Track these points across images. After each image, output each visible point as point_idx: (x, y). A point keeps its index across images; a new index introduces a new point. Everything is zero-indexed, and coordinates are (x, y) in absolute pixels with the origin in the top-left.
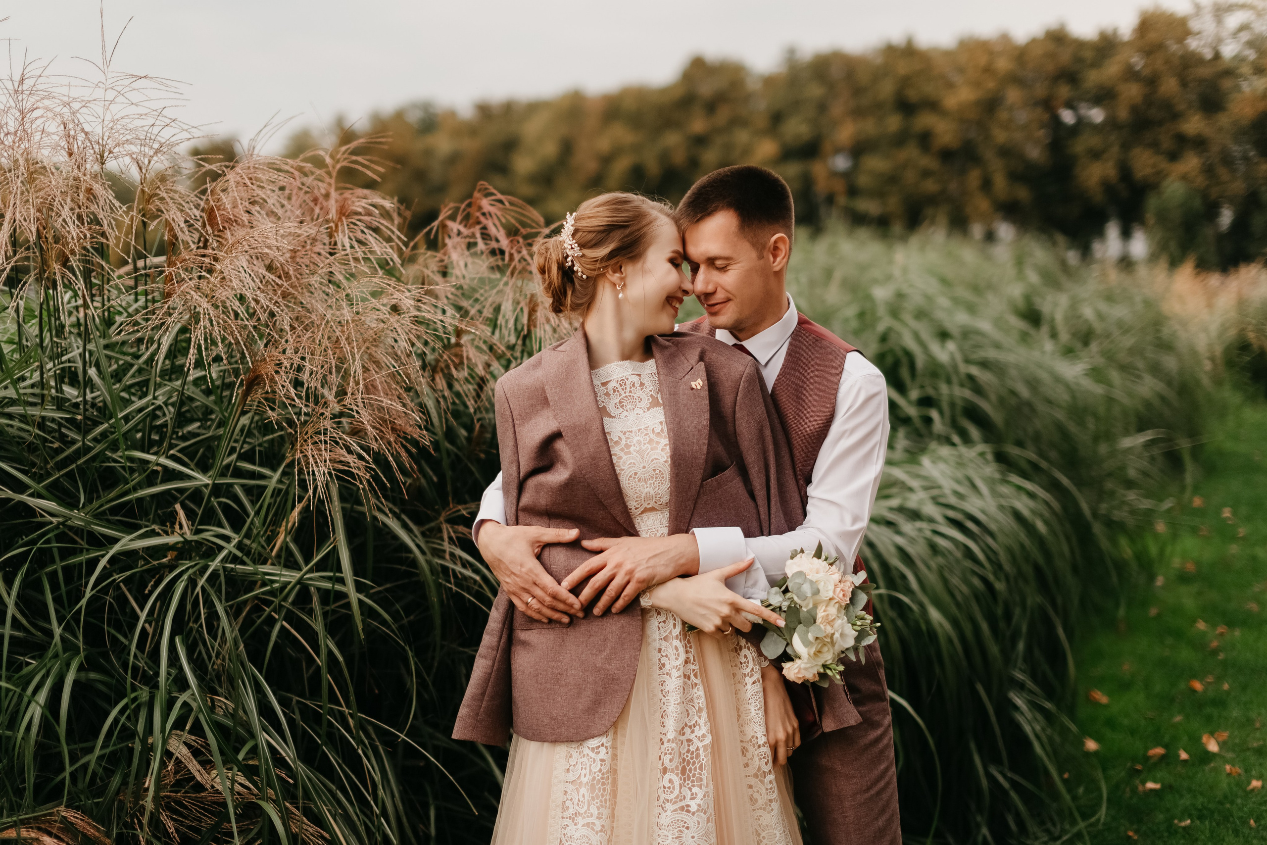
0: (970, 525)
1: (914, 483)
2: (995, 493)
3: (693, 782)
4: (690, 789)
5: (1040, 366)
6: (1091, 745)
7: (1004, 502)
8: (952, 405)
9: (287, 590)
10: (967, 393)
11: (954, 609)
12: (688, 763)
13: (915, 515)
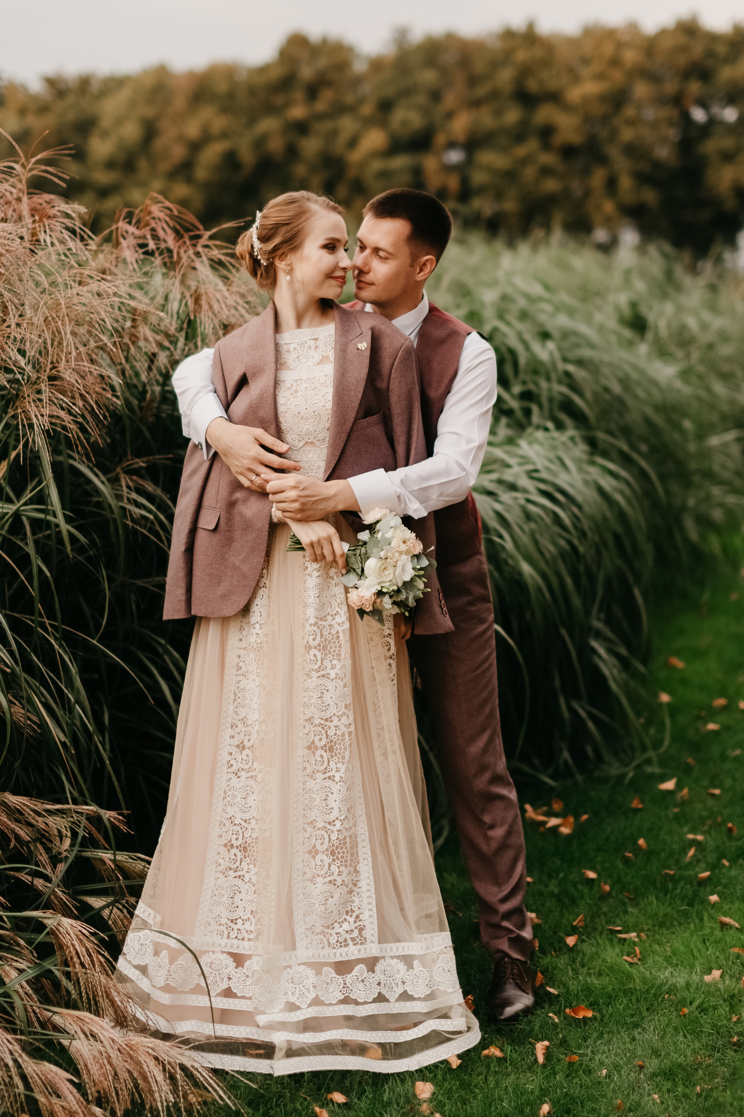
0: (559, 496)
1: (511, 461)
2: (580, 470)
3: (333, 656)
4: (331, 661)
5: (635, 367)
6: (665, 698)
7: (588, 477)
8: (551, 400)
9: (5, 519)
10: (564, 390)
11: (543, 565)
12: (330, 642)
13: (513, 487)
